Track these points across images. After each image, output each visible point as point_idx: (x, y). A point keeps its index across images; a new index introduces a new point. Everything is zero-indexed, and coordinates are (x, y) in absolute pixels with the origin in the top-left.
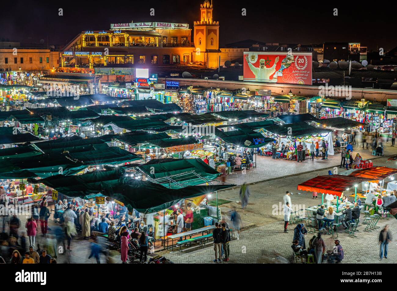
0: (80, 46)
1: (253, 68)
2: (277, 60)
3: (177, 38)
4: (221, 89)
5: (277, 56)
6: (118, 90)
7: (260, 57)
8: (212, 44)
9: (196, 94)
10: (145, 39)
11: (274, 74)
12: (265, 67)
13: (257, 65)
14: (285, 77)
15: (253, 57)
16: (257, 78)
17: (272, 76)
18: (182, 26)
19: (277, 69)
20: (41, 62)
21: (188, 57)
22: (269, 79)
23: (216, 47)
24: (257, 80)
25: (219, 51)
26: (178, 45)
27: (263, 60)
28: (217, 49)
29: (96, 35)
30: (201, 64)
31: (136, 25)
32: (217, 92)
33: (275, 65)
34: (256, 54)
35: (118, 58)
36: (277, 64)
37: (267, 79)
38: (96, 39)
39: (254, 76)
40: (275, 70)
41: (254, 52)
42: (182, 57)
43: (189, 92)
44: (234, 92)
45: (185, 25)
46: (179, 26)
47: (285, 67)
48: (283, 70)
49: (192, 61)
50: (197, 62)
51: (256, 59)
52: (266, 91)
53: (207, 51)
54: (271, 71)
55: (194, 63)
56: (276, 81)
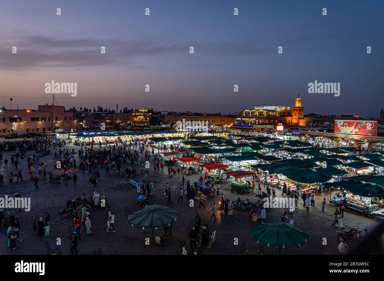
0: (242, 116)
1: (340, 128)
2: (355, 124)
3: (285, 113)
4: (324, 137)
5: (355, 122)
6: (267, 135)
7: (344, 122)
8: (301, 115)
9: (309, 138)
10: (271, 113)
11: (353, 130)
12: (348, 127)
13: (343, 126)
14: (360, 132)
15: (340, 122)
16: (342, 132)
17: (352, 131)
18: (287, 108)
19: (355, 128)
20: (221, 122)
21: (290, 121)
22: (350, 132)
23: (302, 117)
24: (342, 133)
25: (303, 119)
26: (285, 116)
27: (346, 124)
28: (303, 117)
29: (250, 111)
30: (295, 124)
31: (267, 107)
32: (322, 138)
33: (354, 126)
34: (342, 121)
35: (260, 121)
36: (355, 126)
37: (349, 132)
38: (250, 113)
39: (341, 131)
40: (354, 128)
41: (341, 120)
42: (287, 121)
43: (306, 137)
44: (332, 138)
45: (289, 107)
46: (286, 108)
47: (360, 127)
48: (359, 129)
49: (291, 123)
50: (294, 123)
51: (342, 123)
52: (351, 138)
53: (299, 118)
54: (351, 129)
55: (293, 123)
56: (354, 133)
